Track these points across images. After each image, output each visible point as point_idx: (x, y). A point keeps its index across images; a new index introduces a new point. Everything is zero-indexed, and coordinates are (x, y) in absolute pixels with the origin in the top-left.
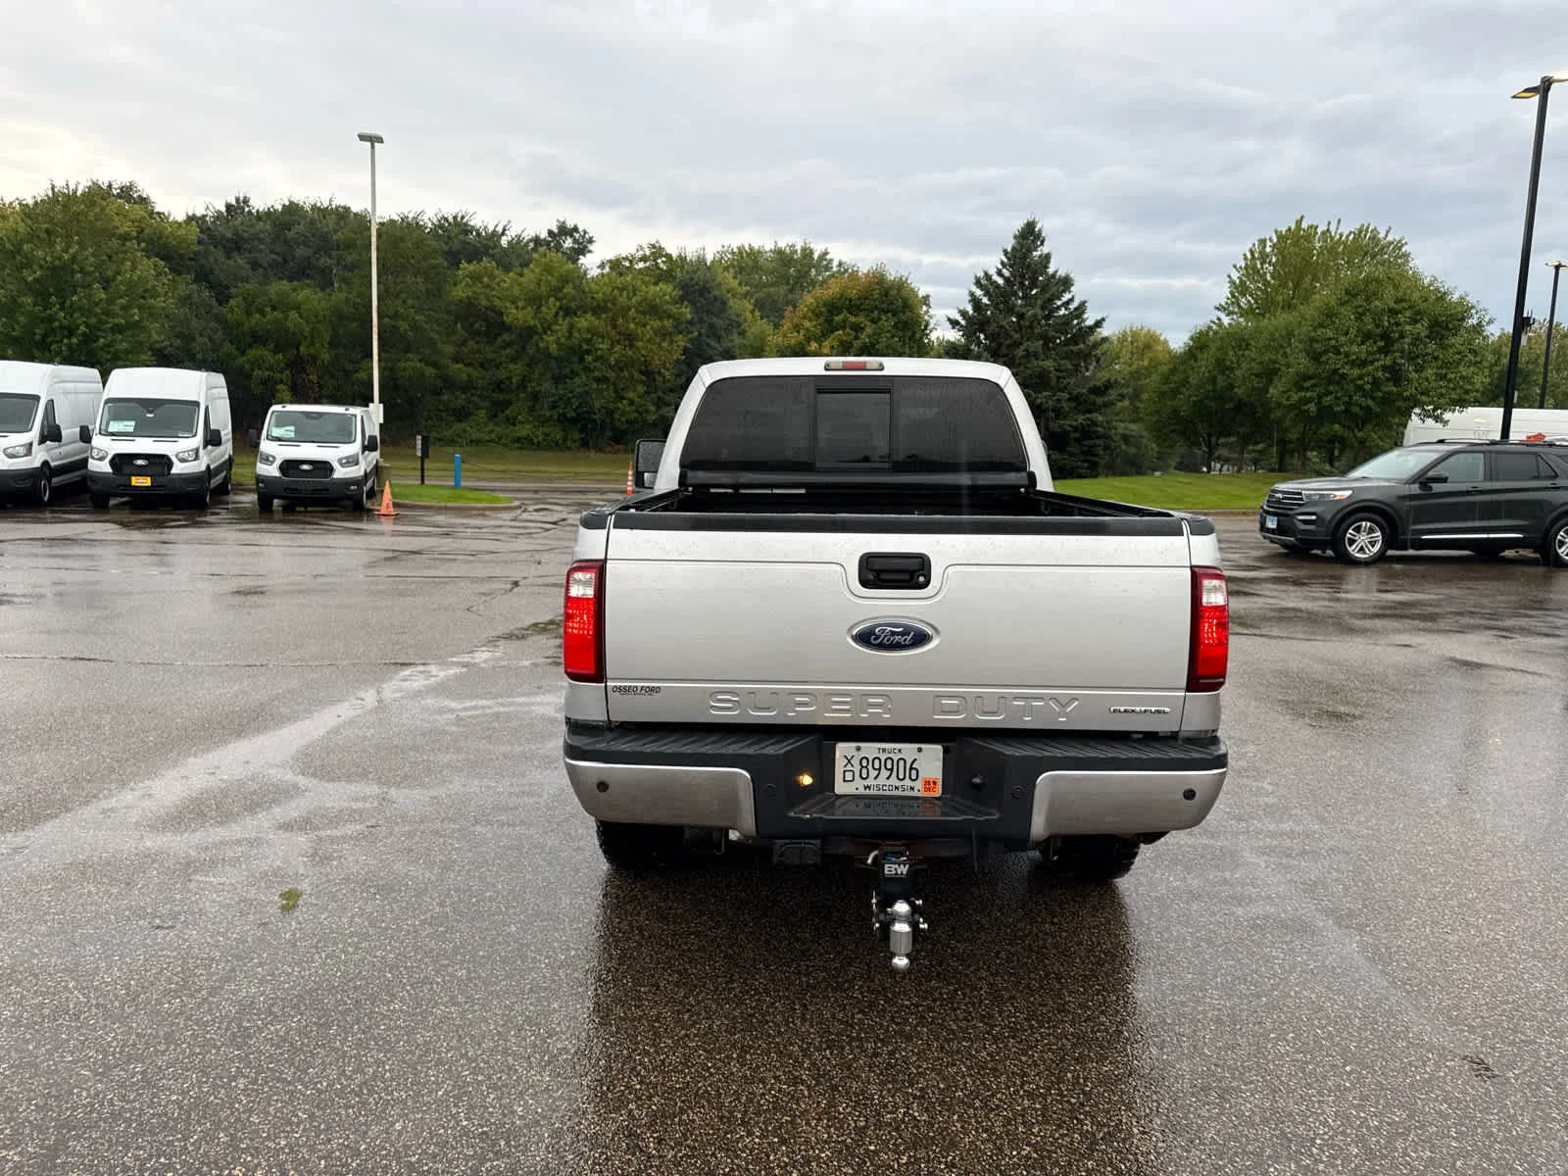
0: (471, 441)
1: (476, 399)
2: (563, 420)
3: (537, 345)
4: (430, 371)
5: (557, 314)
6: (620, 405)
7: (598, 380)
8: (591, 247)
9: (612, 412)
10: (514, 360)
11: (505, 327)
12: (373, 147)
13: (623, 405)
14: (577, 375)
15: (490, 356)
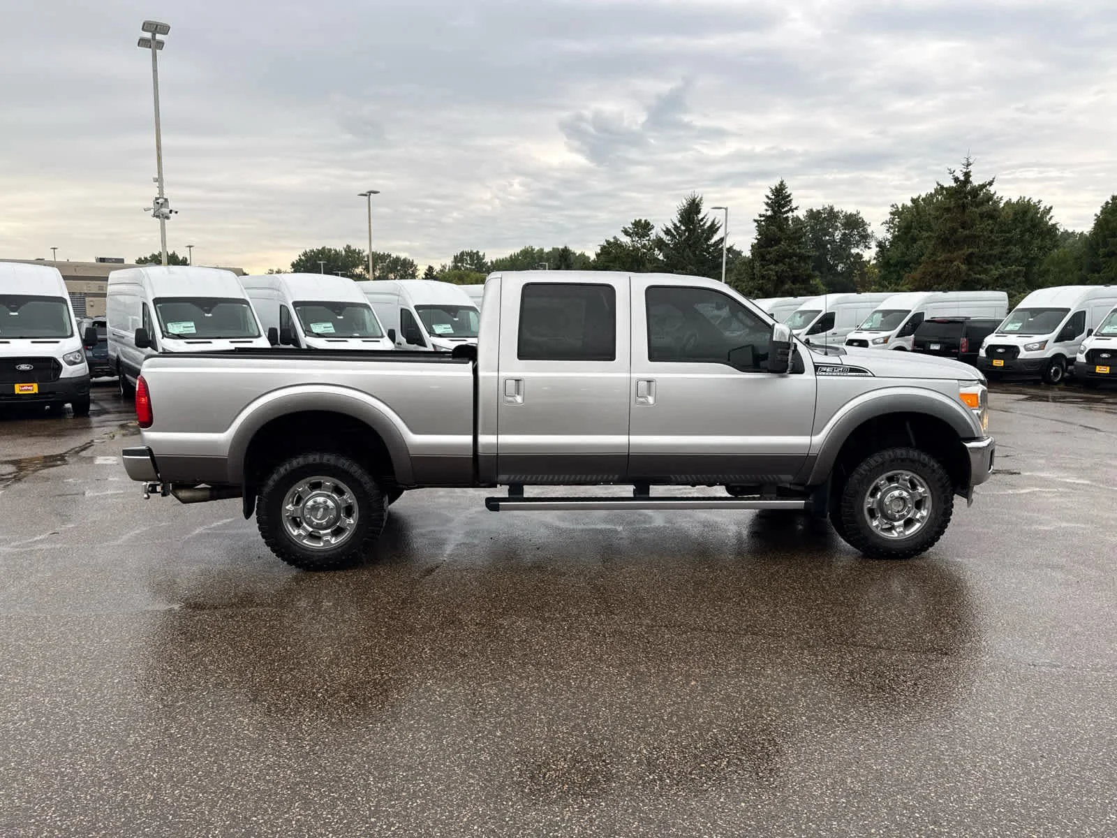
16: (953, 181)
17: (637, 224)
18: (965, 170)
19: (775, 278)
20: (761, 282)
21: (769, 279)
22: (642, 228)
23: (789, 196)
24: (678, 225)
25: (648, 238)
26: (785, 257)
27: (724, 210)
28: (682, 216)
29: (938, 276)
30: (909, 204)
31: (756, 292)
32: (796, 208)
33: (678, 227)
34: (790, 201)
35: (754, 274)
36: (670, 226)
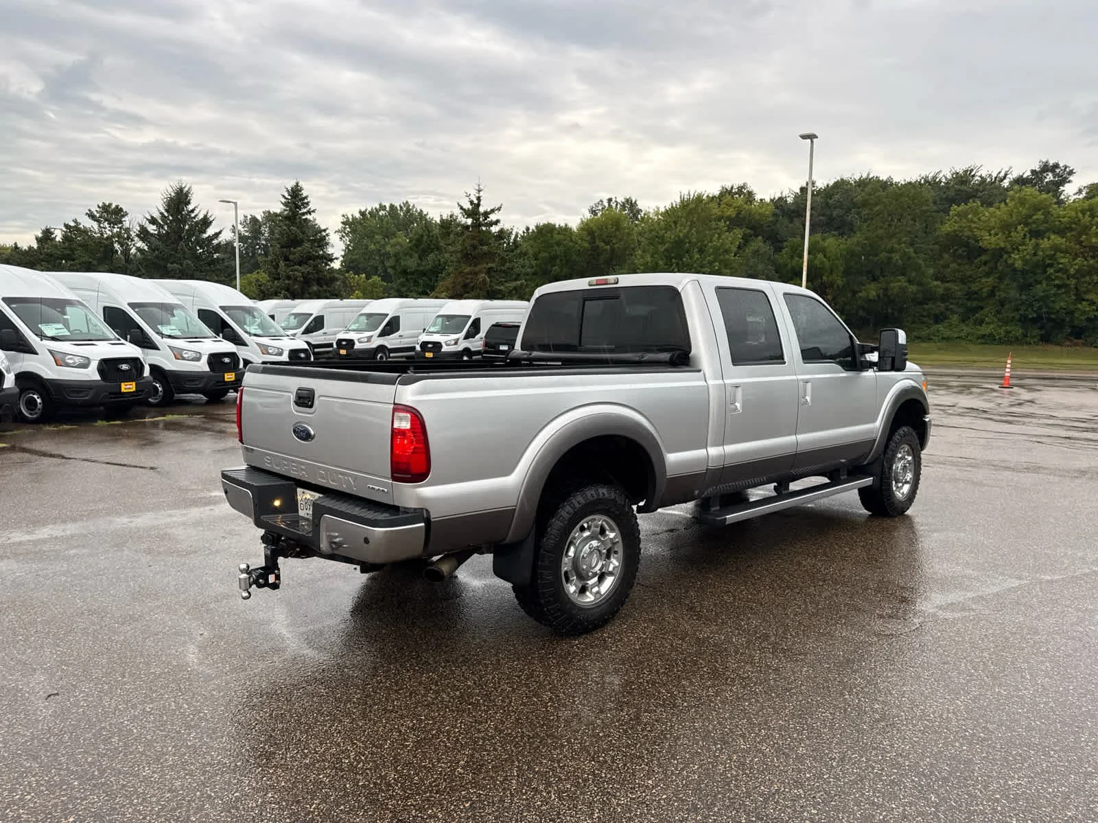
0: (943, 338)
1: (952, 306)
2: (1024, 321)
3: (1006, 261)
4: (913, 288)
5: (1025, 235)
6: (1079, 306)
7: (1059, 287)
8: (1071, 178)
9: (1071, 313)
10: (988, 275)
11: (983, 251)
12: (812, 142)
13: (1084, 306)
14: (1040, 283)
15: (969, 273)
16: (469, 203)
17: (105, 208)
18: (477, 195)
19: (302, 279)
20: (287, 282)
21: (296, 279)
22: (113, 214)
23: (306, 197)
24: (166, 214)
25: (120, 226)
26: (310, 258)
27: (233, 205)
28: (169, 205)
29: (465, 286)
30: (358, 215)
31: (283, 292)
32: (314, 211)
33: (166, 217)
34: (307, 204)
35: (279, 274)
36: (157, 215)
